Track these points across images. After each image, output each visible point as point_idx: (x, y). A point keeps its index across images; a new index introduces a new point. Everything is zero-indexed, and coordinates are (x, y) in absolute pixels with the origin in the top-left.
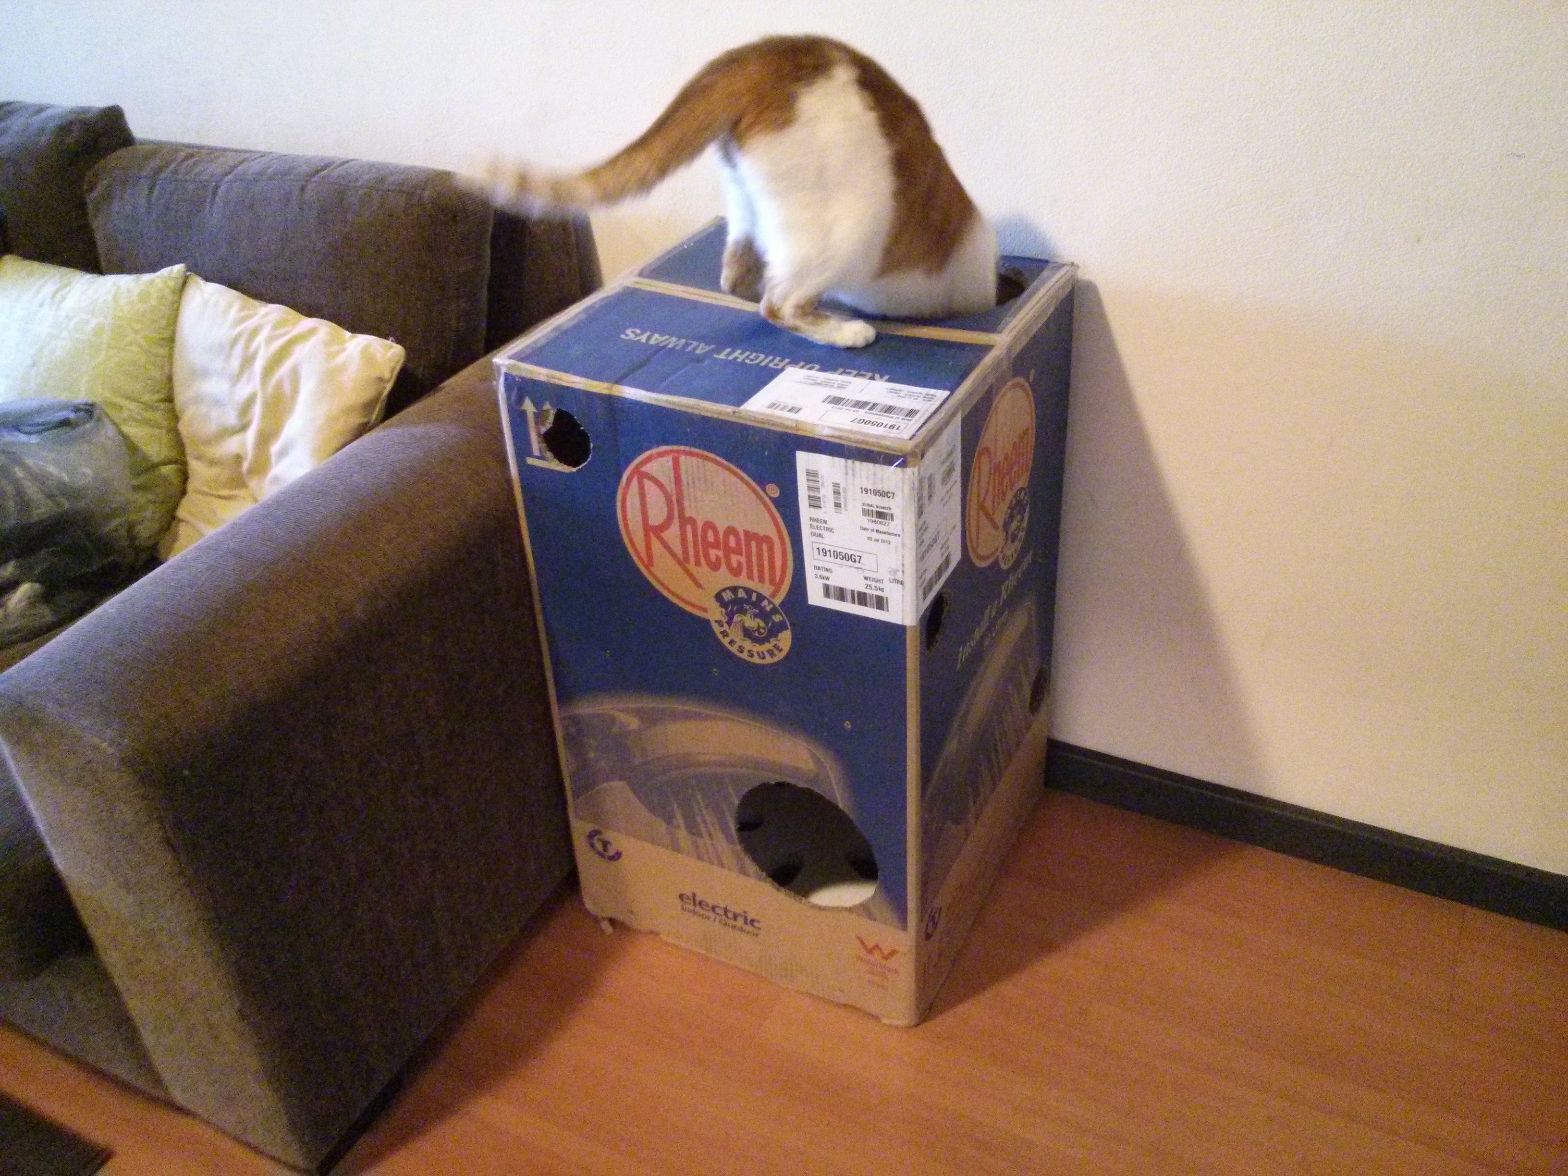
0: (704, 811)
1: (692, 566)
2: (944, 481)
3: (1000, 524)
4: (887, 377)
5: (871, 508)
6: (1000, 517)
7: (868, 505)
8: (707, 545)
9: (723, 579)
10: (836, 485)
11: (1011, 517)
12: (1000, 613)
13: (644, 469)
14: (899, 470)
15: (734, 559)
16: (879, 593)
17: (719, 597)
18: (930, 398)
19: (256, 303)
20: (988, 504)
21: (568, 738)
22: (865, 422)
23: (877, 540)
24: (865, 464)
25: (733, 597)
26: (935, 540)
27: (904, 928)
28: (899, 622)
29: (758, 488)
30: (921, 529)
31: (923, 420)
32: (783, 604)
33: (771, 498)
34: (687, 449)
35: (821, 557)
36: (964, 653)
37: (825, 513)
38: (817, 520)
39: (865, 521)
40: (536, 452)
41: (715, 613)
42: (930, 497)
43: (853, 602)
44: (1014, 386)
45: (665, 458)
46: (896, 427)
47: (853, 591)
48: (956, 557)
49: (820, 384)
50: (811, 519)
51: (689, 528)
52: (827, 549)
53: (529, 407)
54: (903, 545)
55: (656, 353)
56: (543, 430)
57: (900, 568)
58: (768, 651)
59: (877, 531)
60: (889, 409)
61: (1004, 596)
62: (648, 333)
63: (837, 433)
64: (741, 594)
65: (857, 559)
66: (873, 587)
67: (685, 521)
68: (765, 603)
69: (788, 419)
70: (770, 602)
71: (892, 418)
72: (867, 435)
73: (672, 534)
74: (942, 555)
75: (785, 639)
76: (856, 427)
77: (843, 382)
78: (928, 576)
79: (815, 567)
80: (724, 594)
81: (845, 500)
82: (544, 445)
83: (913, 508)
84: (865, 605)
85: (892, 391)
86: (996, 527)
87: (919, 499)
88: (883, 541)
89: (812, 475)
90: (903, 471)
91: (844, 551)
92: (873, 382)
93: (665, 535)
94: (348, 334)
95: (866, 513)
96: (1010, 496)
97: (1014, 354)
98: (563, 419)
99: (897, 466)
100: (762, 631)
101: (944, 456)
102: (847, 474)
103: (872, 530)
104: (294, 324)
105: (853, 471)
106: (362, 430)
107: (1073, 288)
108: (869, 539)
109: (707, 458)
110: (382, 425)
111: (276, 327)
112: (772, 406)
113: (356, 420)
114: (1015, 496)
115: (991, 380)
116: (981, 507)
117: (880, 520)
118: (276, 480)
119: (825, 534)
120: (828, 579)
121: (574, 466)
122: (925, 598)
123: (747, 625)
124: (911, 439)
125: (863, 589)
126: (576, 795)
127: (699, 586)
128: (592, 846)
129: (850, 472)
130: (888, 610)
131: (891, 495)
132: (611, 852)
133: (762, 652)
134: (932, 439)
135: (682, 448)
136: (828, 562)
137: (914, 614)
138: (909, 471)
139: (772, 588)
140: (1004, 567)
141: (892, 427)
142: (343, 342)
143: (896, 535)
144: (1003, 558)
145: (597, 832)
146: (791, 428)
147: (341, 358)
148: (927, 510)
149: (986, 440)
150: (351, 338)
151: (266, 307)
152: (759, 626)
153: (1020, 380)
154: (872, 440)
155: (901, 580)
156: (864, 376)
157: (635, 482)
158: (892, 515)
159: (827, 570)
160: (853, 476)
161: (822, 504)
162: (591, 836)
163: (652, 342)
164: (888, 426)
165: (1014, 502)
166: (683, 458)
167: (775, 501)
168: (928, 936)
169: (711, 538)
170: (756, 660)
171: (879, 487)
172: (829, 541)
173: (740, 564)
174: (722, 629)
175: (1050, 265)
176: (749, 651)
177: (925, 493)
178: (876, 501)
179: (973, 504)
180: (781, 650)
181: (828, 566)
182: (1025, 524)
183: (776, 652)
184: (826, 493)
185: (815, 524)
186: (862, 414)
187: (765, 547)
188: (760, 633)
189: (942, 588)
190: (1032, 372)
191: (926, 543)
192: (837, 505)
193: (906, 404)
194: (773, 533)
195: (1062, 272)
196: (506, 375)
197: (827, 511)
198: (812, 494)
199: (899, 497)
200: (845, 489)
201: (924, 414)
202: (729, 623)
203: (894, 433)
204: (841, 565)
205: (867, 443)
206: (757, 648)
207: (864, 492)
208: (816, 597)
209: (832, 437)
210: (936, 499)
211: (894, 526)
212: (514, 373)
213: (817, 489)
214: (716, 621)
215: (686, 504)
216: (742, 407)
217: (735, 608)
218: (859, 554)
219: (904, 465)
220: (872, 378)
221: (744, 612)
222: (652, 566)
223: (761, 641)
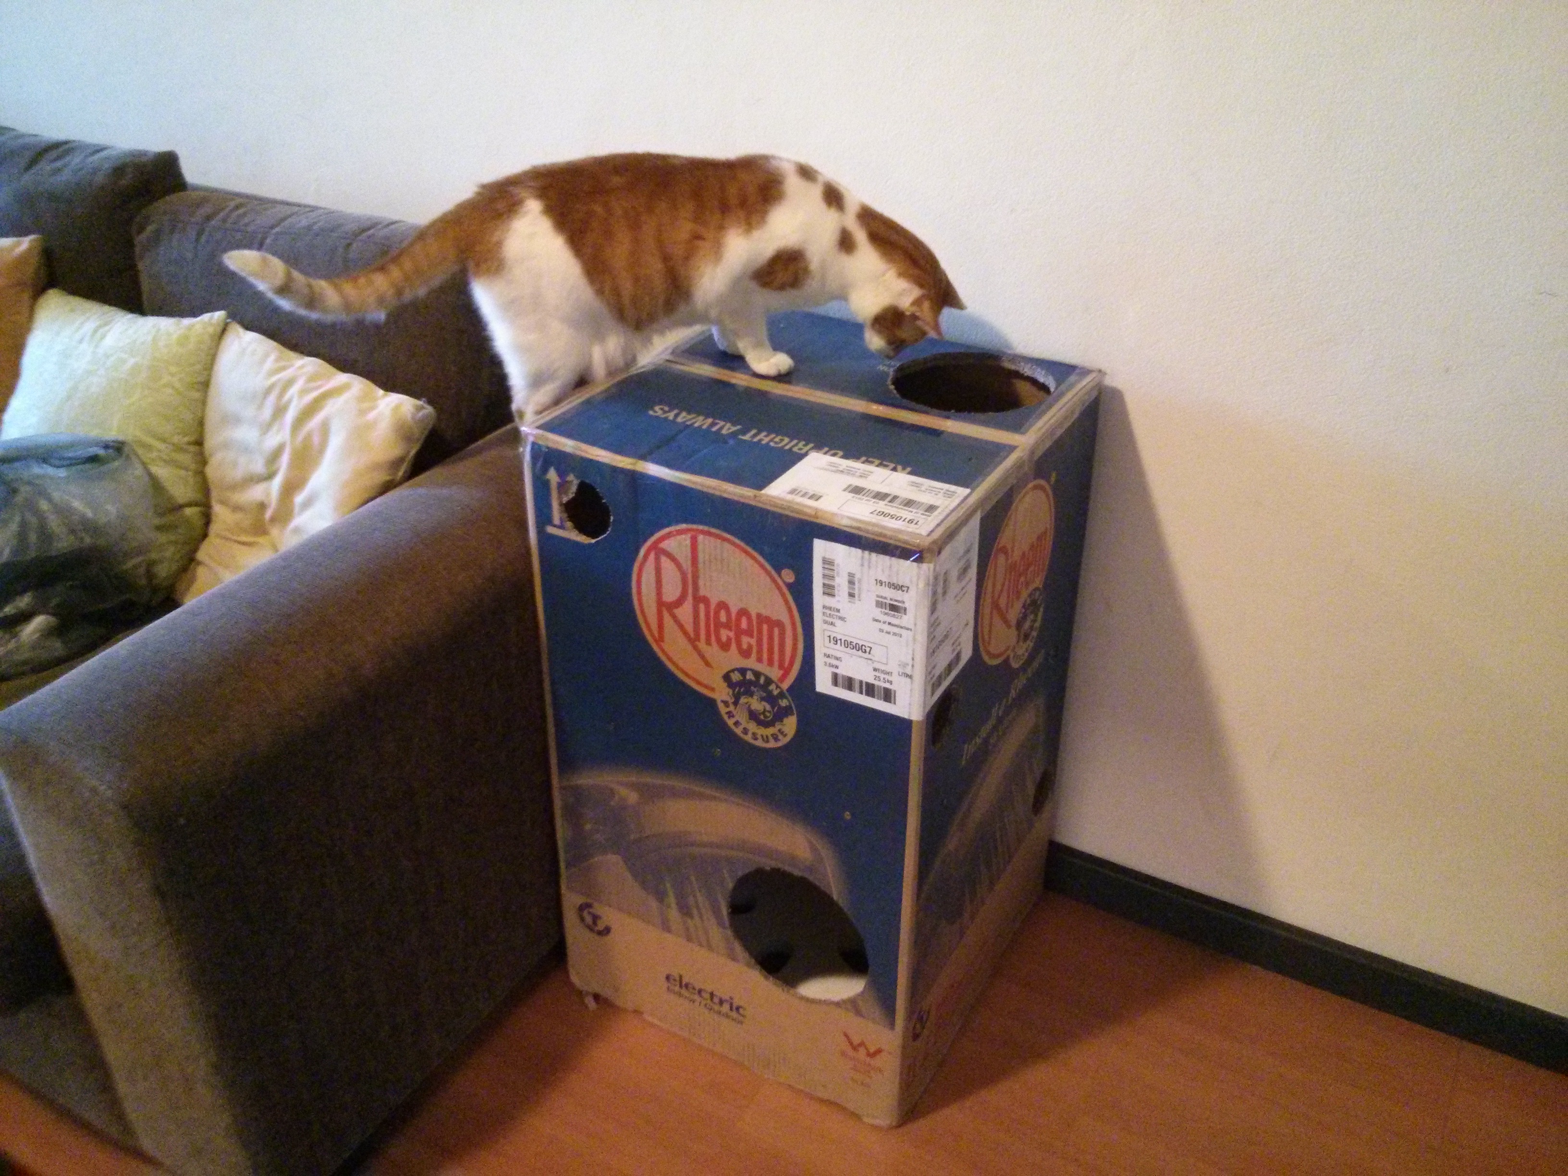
0: (698, 894)
1: (702, 645)
2: (960, 578)
3: (1014, 622)
4: (909, 469)
5: (885, 601)
6: (1013, 615)
7: (882, 597)
8: (718, 625)
9: (733, 660)
10: (851, 575)
11: (1025, 617)
12: (1007, 713)
13: (664, 545)
14: (915, 564)
15: (745, 640)
16: (887, 685)
17: (727, 677)
18: (949, 495)
19: (291, 354)
20: (1003, 602)
21: (566, 808)
22: (883, 514)
23: (888, 633)
24: (882, 556)
25: (741, 678)
26: (946, 636)
27: (892, 1025)
28: (906, 717)
29: (773, 572)
30: (933, 625)
31: (941, 517)
32: (790, 689)
33: (784, 582)
34: (706, 528)
35: (832, 645)
36: (969, 749)
37: (839, 601)
38: (830, 608)
39: (878, 613)
40: (556, 521)
41: (721, 693)
42: (945, 593)
43: (861, 693)
44: (1035, 487)
45: (683, 536)
46: (915, 522)
47: (861, 682)
48: (967, 654)
49: (842, 472)
50: (824, 607)
51: (702, 607)
52: (838, 638)
53: (552, 476)
54: (914, 640)
55: (681, 431)
56: (565, 500)
57: (910, 663)
58: (772, 735)
59: (889, 624)
60: (909, 503)
61: (1013, 693)
62: (676, 411)
63: (855, 524)
64: (750, 676)
65: (868, 650)
66: (882, 679)
67: (699, 599)
68: (772, 687)
69: (806, 506)
70: (777, 687)
71: (912, 512)
72: (884, 527)
73: (685, 612)
74: (954, 650)
75: (790, 725)
76: (874, 519)
77: (865, 471)
78: (937, 672)
79: (825, 655)
80: (732, 674)
81: (860, 589)
82: (565, 515)
83: (926, 603)
84: (873, 696)
85: (914, 484)
86: (1009, 627)
87: (935, 593)
88: (895, 634)
89: (828, 563)
90: (919, 568)
91: (855, 641)
92: (895, 473)
93: (678, 612)
94: (381, 392)
95: (879, 604)
96: (1025, 594)
97: (1036, 458)
98: (585, 489)
99: (914, 561)
100: (768, 715)
101: (961, 552)
102: (862, 565)
103: (884, 623)
104: (329, 378)
105: (870, 562)
106: (386, 488)
107: (1100, 393)
108: (881, 630)
109: (725, 539)
110: (407, 484)
111: (312, 379)
112: (793, 492)
113: (382, 477)
114: (1030, 595)
115: (1012, 481)
116: (996, 606)
117: (893, 613)
118: (297, 530)
119: (838, 623)
120: (837, 667)
121: (593, 538)
122: (933, 694)
123: (753, 708)
124: (928, 535)
125: (871, 680)
126: (569, 865)
127: (707, 664)
128: (582, 919)
129: (866, 564)
130: (895, 703)
131: (905, 589)
132: (600, 926)
133: (767, 737)
134: (950, 535)
135: (701, 527)
136: (838, 650)
137: (922, 709)
138: (925, 566)
139: (781, 672)
140: (1015, 665)
141: (911, 521)
142: (375, 399)
143: (908, 629)
144: (1014, 656)
145: (588, 906)
146: (810, 516)
147: (372, 415)
148: (939, 606)
149: (1005, 538)
150: (384, 396)
151: (303, 358)
152: (765, 710)
153: (1042, 482)
154: (889, 533)
155: (909, 673)
156: (886, 466)
157: (652, 556)
158: (905, 609)
159: (837, 659)
160: (869, 567)
161: (836, 592)
162: (582, 908)
163: (679, 420)
164: (907, 520)
165: (1028, 601)
166: (701, 538)
167: (789, 586)
168: (916, 1037)
169: (723, 618)
170: (759, 743)
171: (894, 580)
172: (840, 630)
173: (750, 646)
174: (728, 710)
175: (1077, 371)
176: (754, 734)
177: (940, 590)
178: (890, 594)
179: (987, 601)
180: (785, 735)
181: (838, 655)
182: (1037, 624)
183: (780, 737)
184: (841, 582)
185: (828, 612)
186: (882, 506)
187: (776, 631)
188: (765, 717)
189: (951, 684)
190: (1054, 475)
191: (939, 638)
192: (851, 595)
193: (926, 499)
194: (785, 619)
195: (1089, 379)
196: (534, 444)
197: (841, 601)
198: (827, 582)
199: (913, 592)
200: (860, 581)
201: (943, 511)
202: (736, 703)
203: (912, 528)
204: (852, 655)
205: (885, 536)
206: (762, 731)
207: (878, 584)
208: (823, 685)
209: (851, 527)
210: (950, 595)
211: (906, 620)
212: (540, 442)
213: (832, 578)
214: (722, 701)
215: (701, 583)
216: (763, 492)
217: (742, 690)
218: (870, 645)
219: (920, 560)
220: (894, 469)
221: (751, 695)
222: (663, 641)
223: (766, 724)
